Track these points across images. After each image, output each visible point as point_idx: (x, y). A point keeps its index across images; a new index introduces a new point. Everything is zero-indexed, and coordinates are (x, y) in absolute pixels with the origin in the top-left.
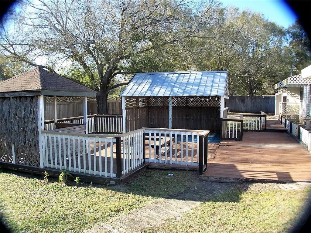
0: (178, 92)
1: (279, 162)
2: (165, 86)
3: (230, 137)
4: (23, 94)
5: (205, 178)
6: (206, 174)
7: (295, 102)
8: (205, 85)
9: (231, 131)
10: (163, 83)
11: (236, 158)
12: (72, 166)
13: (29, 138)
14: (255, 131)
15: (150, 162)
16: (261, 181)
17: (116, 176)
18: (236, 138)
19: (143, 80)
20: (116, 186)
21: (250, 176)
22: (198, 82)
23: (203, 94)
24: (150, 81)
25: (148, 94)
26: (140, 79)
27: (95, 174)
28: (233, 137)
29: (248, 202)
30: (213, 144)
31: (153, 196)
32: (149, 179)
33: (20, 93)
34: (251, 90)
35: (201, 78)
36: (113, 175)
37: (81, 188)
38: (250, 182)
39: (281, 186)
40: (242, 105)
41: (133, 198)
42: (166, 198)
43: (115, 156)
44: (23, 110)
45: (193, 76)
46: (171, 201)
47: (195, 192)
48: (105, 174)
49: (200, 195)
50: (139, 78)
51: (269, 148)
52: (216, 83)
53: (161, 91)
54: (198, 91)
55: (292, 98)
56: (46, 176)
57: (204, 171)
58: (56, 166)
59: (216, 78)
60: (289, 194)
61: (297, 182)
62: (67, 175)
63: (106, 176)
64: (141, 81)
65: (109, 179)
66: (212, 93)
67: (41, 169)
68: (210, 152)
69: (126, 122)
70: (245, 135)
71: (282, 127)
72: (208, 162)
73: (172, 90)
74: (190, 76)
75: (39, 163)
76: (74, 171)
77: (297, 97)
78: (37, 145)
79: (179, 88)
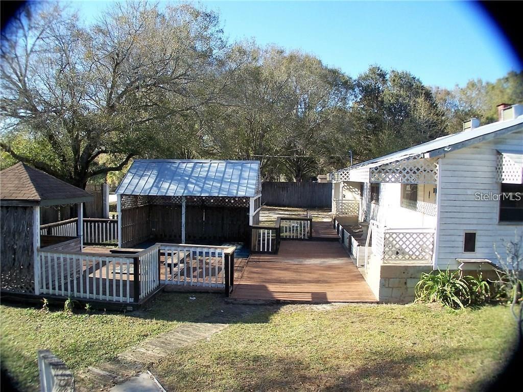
0: (194, 190)
1: (317, 281)
2: (176, 180)
3: (261, 250)
4: (14, 204)
5: (232, 300)
6: (232, 296)
7: (353, 199)
8: (229, 180)
9: (264, 240)
10: (173, 176)
11: (268, 277)
12: (79, 291)
13: (20, 257)
14: (297, 239)
15: (166, 284)
16: (293, 302)
17: (133, 301)
18: (270, 251)
19: (145, 170)
20: (134, 312)
21: (281, 297)
22: (220, 177)
23: (228, 194)
24: (155, 172)
25: (154, 192)
26: (140, 169)
27: (108, 300)
28: (266, 250)
29: (277, 322)
30: (240, 260)
31: (178, 320)
32: (169, 303)
33: (10, 202)
34: (299, 171)
35: (225, 171)
36: (129, 300)
37: (93, 316)
38: (280, 303)
39: (314, 307)
40: (284, 196)
41: (157, 323)
42: (192, 322)
43: (132, 278)
44: (13, 224)
45: (214, 167)
46: (198, 324)
47: (221, 314)
48: (119, 299)
49: (227, 318)
50: (139, 167)
51: (310, 264)
52: (245, 179)
53: (172, 189)
54: (220, 189)
55: (350, 193)
56: (45, 305)
57: (231, 293)
58: (57, 292)
59: (245, 171)
60: (320, 315)
61: (332, 302)
62: (74, 302)
63: (121, 301)
64: (142, 173)
65: (126, 305)
66: (239, 193)
67: (36, 296)
68: (237, 270)
69: (122, 229)
70: (283, 246)
71: (333, 234)
72: (234, 283)
73: (186, 188)
74: (210, 166)
75: (34, 289)
76: (80, 297)
77: (356, 192)
78: (30, 266)
79: (196, 184)
